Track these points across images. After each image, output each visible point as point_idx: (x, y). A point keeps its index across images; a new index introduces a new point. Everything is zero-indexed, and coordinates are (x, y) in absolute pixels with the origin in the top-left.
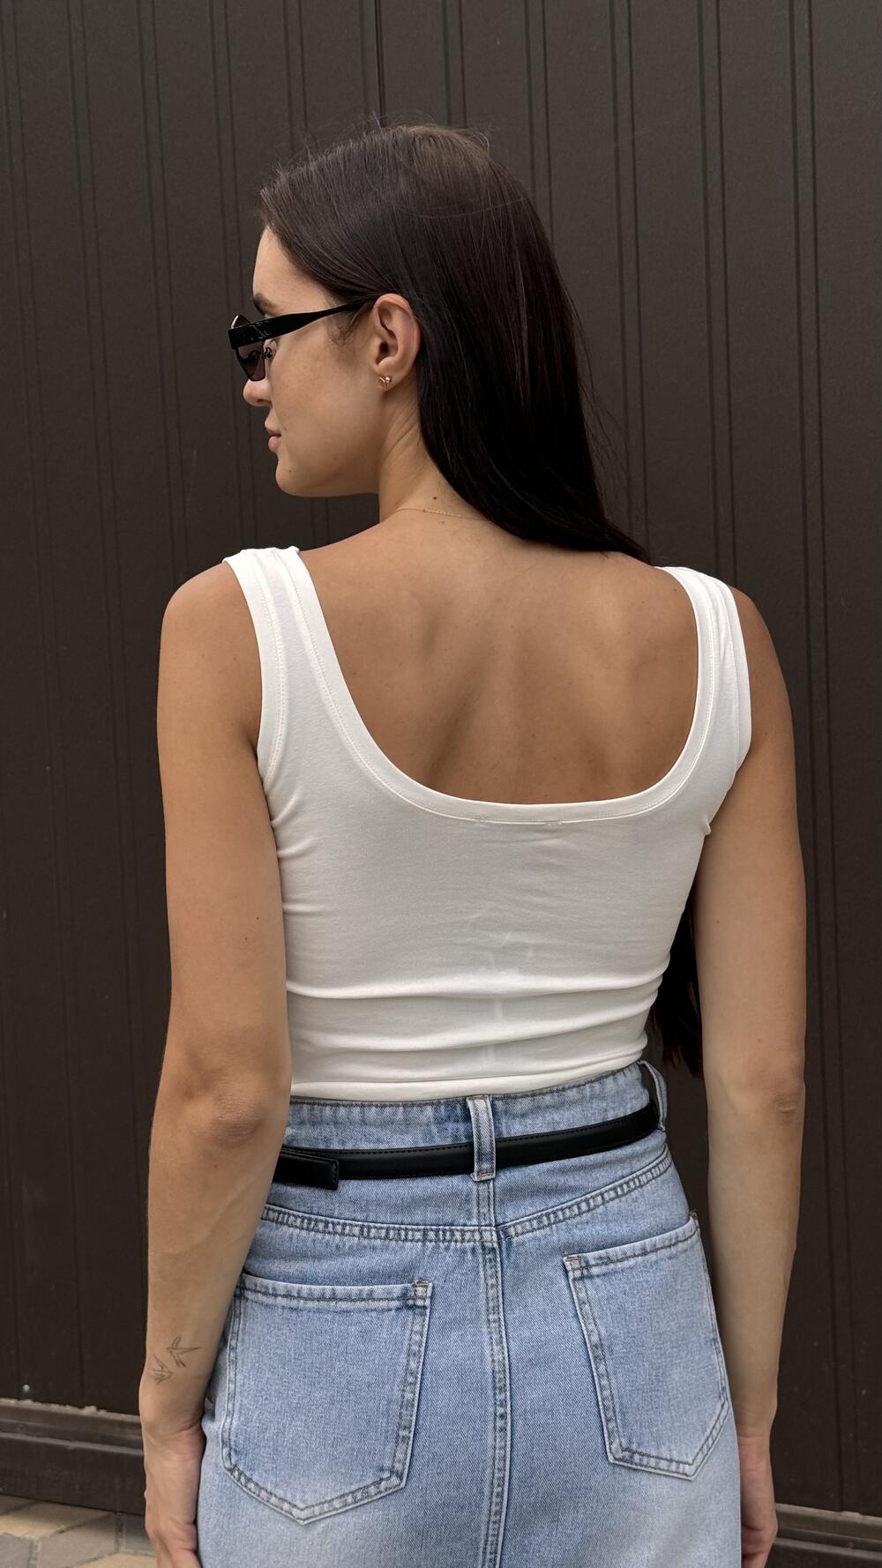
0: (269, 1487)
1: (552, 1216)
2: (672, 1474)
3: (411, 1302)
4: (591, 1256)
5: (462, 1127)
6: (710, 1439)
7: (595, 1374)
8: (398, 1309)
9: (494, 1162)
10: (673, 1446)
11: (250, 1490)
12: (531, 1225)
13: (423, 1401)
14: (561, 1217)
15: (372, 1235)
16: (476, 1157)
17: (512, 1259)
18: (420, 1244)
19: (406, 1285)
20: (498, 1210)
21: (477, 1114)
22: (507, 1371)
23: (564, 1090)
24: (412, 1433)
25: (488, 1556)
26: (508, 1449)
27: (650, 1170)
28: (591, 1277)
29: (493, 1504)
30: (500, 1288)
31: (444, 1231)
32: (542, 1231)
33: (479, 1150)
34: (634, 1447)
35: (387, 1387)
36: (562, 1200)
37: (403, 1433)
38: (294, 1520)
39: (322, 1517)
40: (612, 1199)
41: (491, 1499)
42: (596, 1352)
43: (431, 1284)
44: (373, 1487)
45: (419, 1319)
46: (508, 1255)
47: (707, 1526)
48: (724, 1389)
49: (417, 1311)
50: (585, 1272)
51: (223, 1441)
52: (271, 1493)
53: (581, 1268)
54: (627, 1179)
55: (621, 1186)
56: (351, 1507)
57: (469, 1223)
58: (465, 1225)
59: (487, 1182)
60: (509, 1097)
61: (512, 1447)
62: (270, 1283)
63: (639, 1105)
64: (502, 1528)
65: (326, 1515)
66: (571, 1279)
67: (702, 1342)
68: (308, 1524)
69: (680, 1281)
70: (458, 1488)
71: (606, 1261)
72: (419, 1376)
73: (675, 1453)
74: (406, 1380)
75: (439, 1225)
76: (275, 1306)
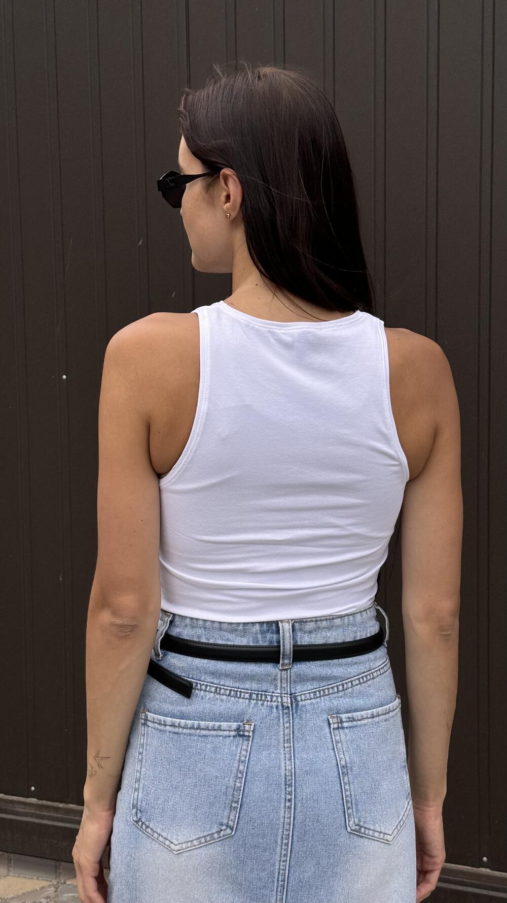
0: (159, 831)
2: (380, 840)
3: (242, 733)
4: (344, 716)
5: (275, 637)
6: (402, 822)
7: (342, 782)
8: (234, 736)
9: (291, 659)
10: (382, 825)
11: (148, 833)
12: (310, 696)
13: (246, 789)
14: (327, 693)
15: (221, 693)
16: (281, 656)
17: (299, 714)
18: (248, 700)
19: (239, 723)
20: (292, 686)
21: (284, 633)
22: (293, 775)
23: (333, 619)
24: (239, 805)
25: (280, 883)
26: (292, 819)
27: (379, 670)
28: (343, 728)
29: (283, 850)
30: (291, 729)
31: (261, 695)
32: (315, 700)
33: (283, 652)
34: (362, 824)
35: (227, 779)
36: (329, 683)
37: (234, 805)
38: (172, 851)
39: (187, 850)
40: (357, 685)
41: (281, 846)
42: (343, 771)
43: (253, 724)
44: (216, 834)
45: (246, 742)
47: (399, 870)
48: (409, 794)
49: (245, 738)
50: (340, 725)
51: (133, 805)
52: (160, 835)
53: (338, 723)
54: (366, 674)
55: (362, 678)
56: (203, 845)
57: (275, 692)
58: (273, 693)
59: (287, 670)
60: (303, 621)
61: (294, 818)
62: (162, 718)
63: (374, 630)
64: (288, 866)
65: (189, 849)
66: (332, 728)
67: (399, 768)
68: (179, 853)
69: (389, 733)
70: (263, 838)
71: (352, 720)
72: (245, 774)
73: (382, 828)
74: (237, 776)
75: (259, 691)
76: (165, 731)
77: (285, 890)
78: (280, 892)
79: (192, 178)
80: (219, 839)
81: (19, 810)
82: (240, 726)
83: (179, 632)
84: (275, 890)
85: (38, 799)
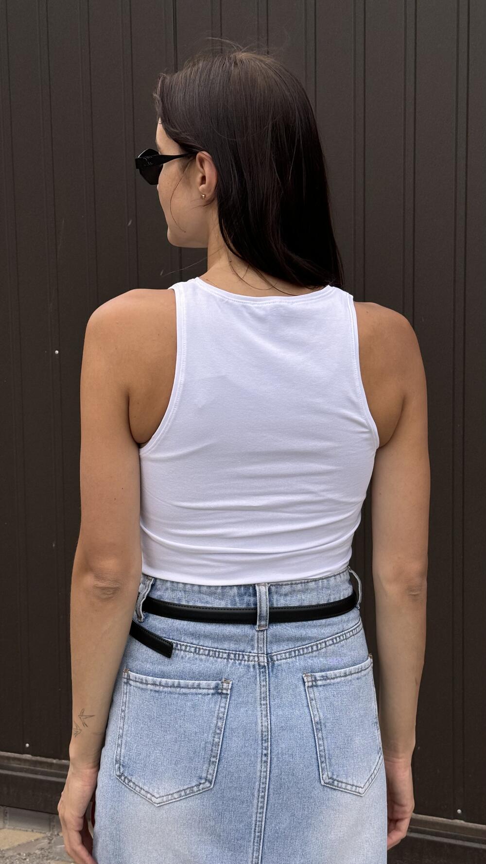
0: (141, 785)
1: (297, 652)
2: (353, 793)
3: (220, 691)
4: (318, 675)
5: (252, 599)
6: (373, 775)
7: (316, 738)
8: (213, 694)
9: (268, 621)
10: (354, 778)
11: (130, 786)
12: (285, 656)
13: (224, 744)
14: (302, 653)
15: (201, 653)
16: (258, 618)
17: (274, 672)
18: (226, 660)
19: (218, 682)
20: (268, 647)
21: (260, 595)
22: (269, 731)
23: (308, 582)
24: (218, 760)
25: (257, 834)
26: (268, 773)
27: (352, 631)
28: (317, 686)
29: (259, 802)
30: (268, 687)
31: (239, 655)
32: (291, 659)
33: (260, 614)
34: (335, 777)
35: (206, 735)
36: (304, 643)
37: (213, 759)
38: (153, 803)
39: (167, 803)
40: (330, 645)
41: (258, 799)
42: (317, 727)
43: (231, 682)
44: (196, 787)
45: (224, 700)
46: (272, 670)
47: (370, 821)
48: (380, 748)
49: (223, 696)
51: (116, 760)
52: (141, 788)
53: (312, 681)
54: (339, 634)
55: (336, 638)
56: (184, 797)
57: (252, 652)
58: (250, 652)
59: (263, 631)
60: (279, 585)
61: (270, 772)
62: (144, 677)
63: (347, 594)
64: (264, 817)
65: (170, 802)
66: (306, 686)
67: (370, 724)
68: (160, 806)
69: (362, 691)
70: (240, 791)
71: (326, 678)
72: (223, 730)
73: (355, 781)
74: (215, 732)
75: (237, 651)
76: (146, 689)
77: (262, 840)
78: (257, 843)
79: (169, 158)
80: (199, 792)
81: (15, 765)
82: (218, 684)
83: (160, 595)
84: (252, 841)
85: (32, 755)
